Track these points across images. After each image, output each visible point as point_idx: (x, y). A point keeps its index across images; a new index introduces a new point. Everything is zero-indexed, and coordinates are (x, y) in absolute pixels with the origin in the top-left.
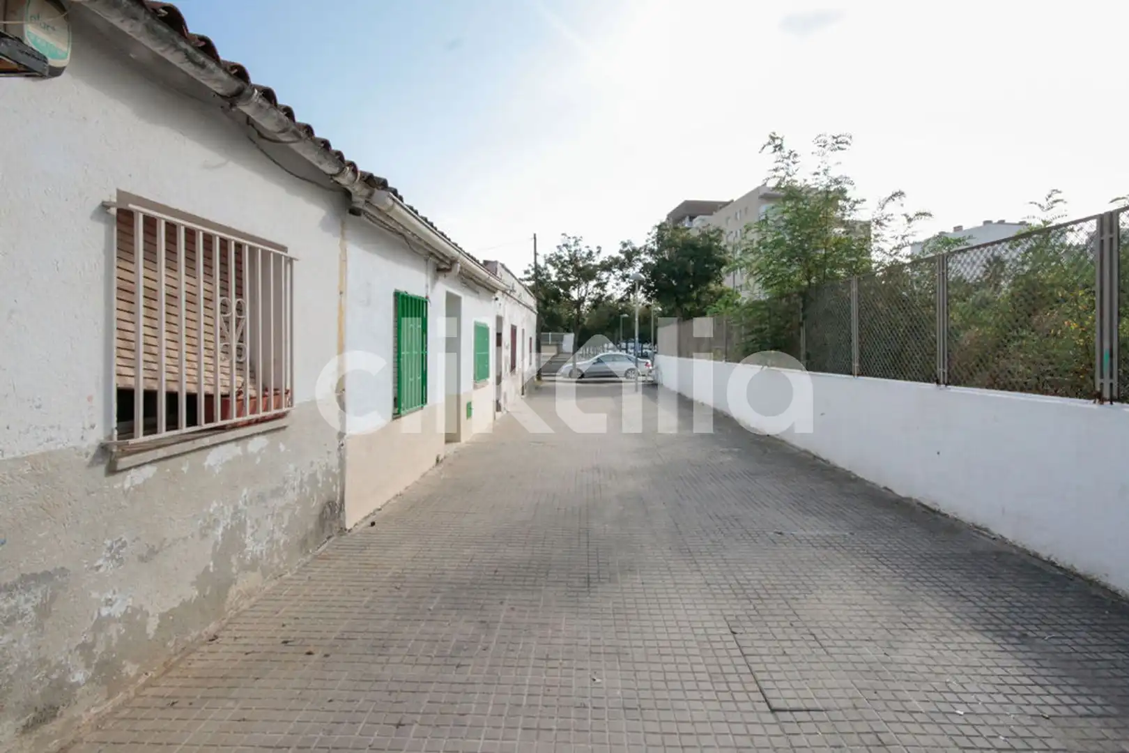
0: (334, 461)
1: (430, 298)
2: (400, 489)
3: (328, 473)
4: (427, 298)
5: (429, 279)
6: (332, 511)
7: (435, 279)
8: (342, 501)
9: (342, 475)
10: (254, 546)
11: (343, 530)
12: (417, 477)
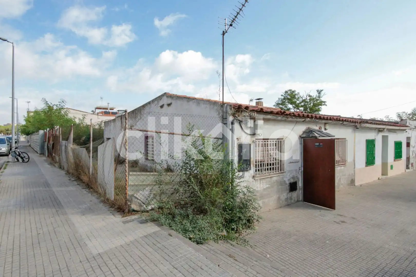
0: (353, 173)
1: (376, 139)
2: (367, 182)
3: (352, 174)
4: (375, 139)
5: (376, 134)
6: (352, 182)
7: (378, 133)
8: (355, 180)
9: (354, 175)
10: (342, 182)
11: (355, 185)
12: (372, 181)
